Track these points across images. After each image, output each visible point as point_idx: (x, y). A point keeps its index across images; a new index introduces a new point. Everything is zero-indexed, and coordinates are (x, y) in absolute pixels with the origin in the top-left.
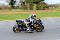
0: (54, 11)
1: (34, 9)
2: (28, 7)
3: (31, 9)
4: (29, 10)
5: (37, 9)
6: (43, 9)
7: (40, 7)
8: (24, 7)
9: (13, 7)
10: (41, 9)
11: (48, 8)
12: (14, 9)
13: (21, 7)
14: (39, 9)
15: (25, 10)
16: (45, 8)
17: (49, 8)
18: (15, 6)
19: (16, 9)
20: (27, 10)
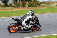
0: (45, 8)
1: (26, 7)
2: (21, 5)
3: (24, 6)
4: (21, 8)
5: (29, 7)
6: (34, 6)
7: (32, 4)
8: (17, 5)
9: (6, 5)
10: (33, 7)
11: (39, 5)
12: (7, 7)
13: (14, 4)
14: (30, 7)
15: (17, 8)
16: (36, 5)
17: (41, 5)
18: (7, 4)
19: (9, 6)
20: (20, 7)
